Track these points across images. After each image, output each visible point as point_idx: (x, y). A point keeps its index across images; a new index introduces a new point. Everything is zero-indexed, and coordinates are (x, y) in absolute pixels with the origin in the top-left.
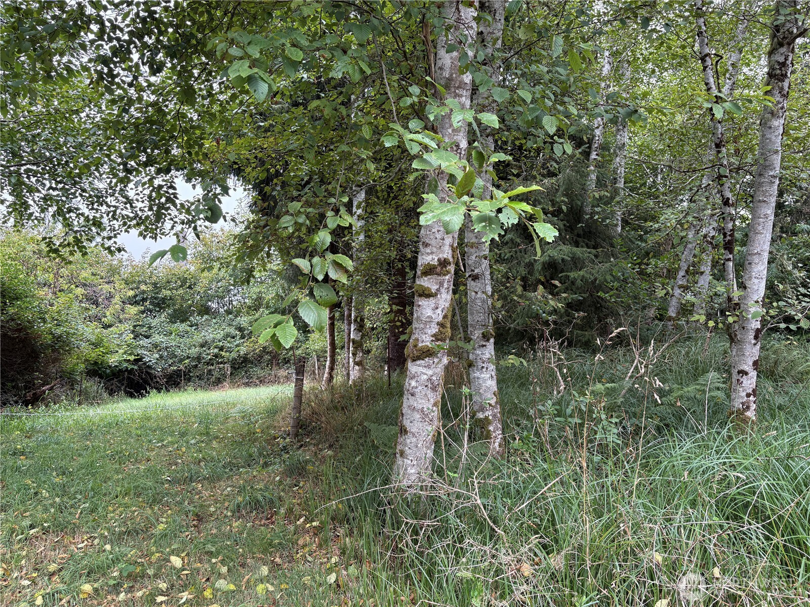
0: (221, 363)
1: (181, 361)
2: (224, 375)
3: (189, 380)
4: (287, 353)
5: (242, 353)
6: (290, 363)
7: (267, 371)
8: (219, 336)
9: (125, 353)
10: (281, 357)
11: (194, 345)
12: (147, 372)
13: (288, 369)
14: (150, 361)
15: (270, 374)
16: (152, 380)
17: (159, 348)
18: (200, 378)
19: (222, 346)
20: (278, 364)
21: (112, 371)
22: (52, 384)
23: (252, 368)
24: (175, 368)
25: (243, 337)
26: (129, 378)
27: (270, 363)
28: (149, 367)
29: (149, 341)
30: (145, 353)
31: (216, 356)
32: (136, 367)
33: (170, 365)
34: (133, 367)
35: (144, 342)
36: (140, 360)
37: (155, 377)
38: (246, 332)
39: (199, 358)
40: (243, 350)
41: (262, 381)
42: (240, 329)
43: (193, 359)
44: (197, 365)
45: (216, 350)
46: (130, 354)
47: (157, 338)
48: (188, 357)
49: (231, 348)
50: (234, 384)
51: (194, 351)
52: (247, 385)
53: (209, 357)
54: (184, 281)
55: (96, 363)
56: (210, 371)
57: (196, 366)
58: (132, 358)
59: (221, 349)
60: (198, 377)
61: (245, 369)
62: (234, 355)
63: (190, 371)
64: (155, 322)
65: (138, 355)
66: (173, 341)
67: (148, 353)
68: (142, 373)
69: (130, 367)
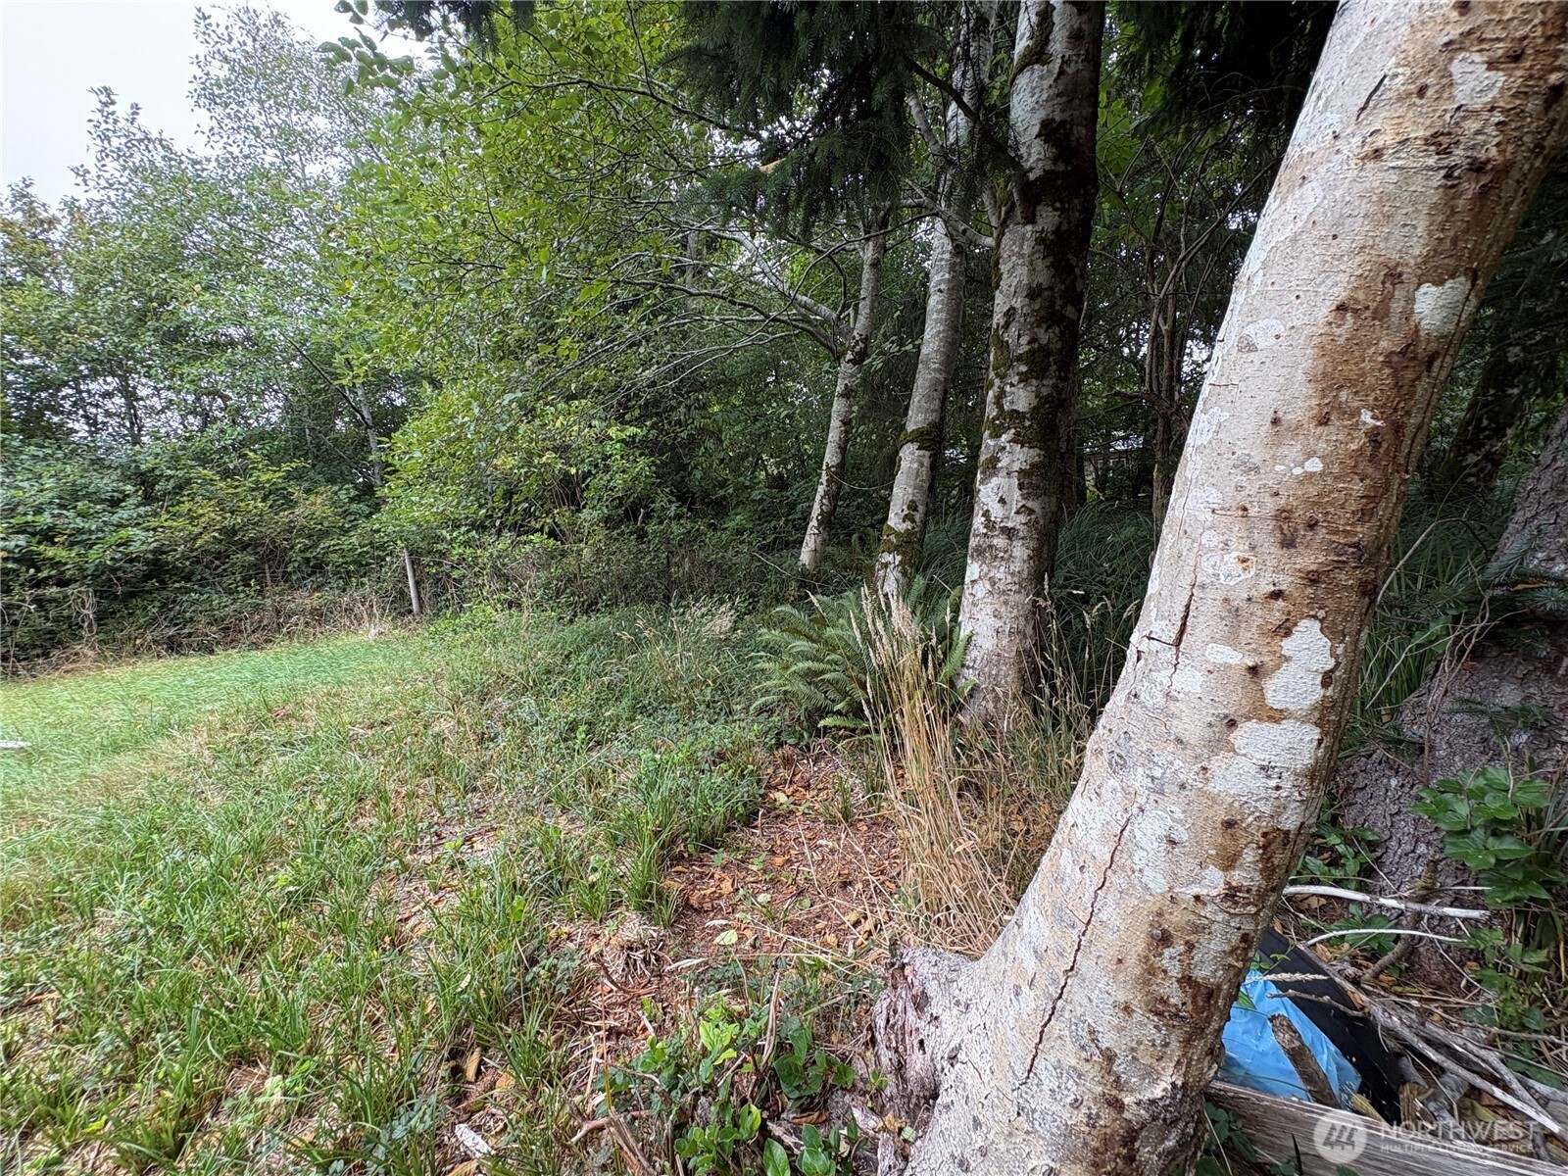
0: (49, 582)
4: (315, 545)
5: (137, 549)
6: (324, 574)
7: (246, 599)
10: (296, 557)
13: (318, 588)
15: (257, 608)
19: (51, 528)
20: (286, 576)
23: (188, 591)
25: (148, 499)
27: (252, 574)
40: (141, 541)
41: (229, 634)
49: (90, 532)
50: (118, 647)
52: (174, 646)
59: (48, 536)
62: (103, 554)
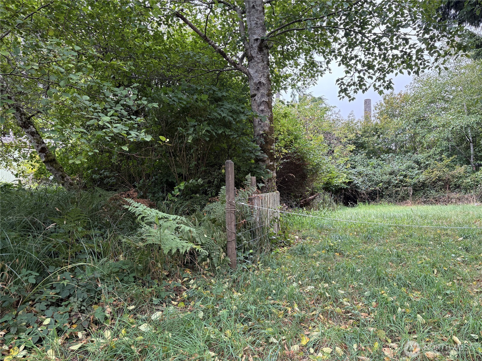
0: (405, 186)
1: (377, 184)
2: (408, 195)
3: (382, 197)
4: (458, 180)
5: (421, 180)
7: (441, 193)
8: (403, 168)
10: (453, 183)
11: (385, 174)
12: (355, 190)
13: (459, 192)
14: (358, 183)
15: (443, 196)
16: (359, 196)
17: (362, 175)
18: (390, 196)
20: (450, 189)
21: (336, 188)
22: (315, 196)
23: (429, 190)
24: (373, 188)
25: (419, 168)
26: (345, 194)
27: (444, 187)
28: (357, 187)
29: (355, 170)
30: (354, 177)
31: (401, 181)
32: (349, 187)
33: (369, 186)
36: (352, 182)
37: (361, 193)
38: (422, 165)
39: (389, 183)
40: (422, 178)
41: (437, 201)
42: (418, 163)
43: (385, 183)
45: (402, 177)
46: (346, 178)
47: (360, 168)
48: (382, 182)
49: (412, 176)
50: (415, 202)
51: (386, 178)
52: (425, 203)
53: (397, 182)
54: (376, 131)
56: (397, 191)
57: (387, 188)
58: (347, 181)
59: (405, 176)
60: (388, 195)
61: (423, 191)
62: (415, 181)
63: (383, 191)
64: (357, 158)
65: (350, 179)
66: (369, 170)
67: (356, 178)
68: (353, 191)
69: (346, 186)
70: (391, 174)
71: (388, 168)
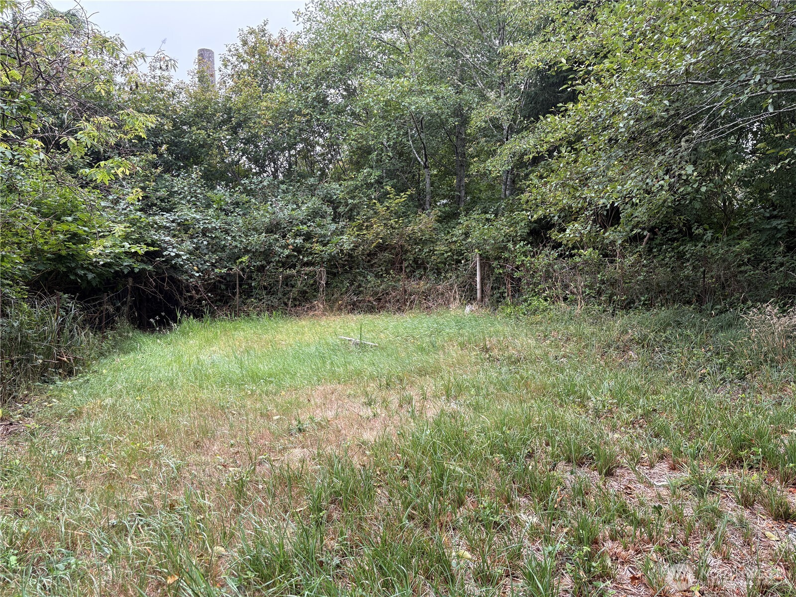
1: (234, 258)
2: (315, 287)
3: (249, 293)
6: (425, 269)
7: (388, 282)
8: (300, 214)
9: (126, 237)
10: (412, 257)
11: (255, 230)
12: (171, 278)
14: (178, 256)
15: (394, 288)
16: (181, 294)
17: (191, 231)
18: (270, 290)
19: (309, 233)
21: (99, 275)
24: (224, 271)
26: (135, 289)
27: (390, 267)
28: (175, 267)
29: (171, 216)
30: (167, 239)
31: (298, 250)
32: (150, 268)
33: (213, 265)
34: (143, 266)
35: (163, 219)
36: (158, 254)
37: (187, 287)
38: (341, 209)
39: (267, 254)
43: (255, 254)
44: (263, 267)
45: (299, 240)
46: (137, 242)
47: (187, 213)
48: (247, 252)
51: (257, 240)
53: (287, 252)
55: (59, 258)
56: (287, 278)
57: (261, 269)
58: (141, 249)
60: (265, 288)
62: (332, 249)
63: (250, 277)
64: (179, 183)
65: (153, 244)
66: (212, 220)
67: (173, 240)
68: (163, 280)
69: (138, 267)
70: (270, 230)
71: (262, 215)
